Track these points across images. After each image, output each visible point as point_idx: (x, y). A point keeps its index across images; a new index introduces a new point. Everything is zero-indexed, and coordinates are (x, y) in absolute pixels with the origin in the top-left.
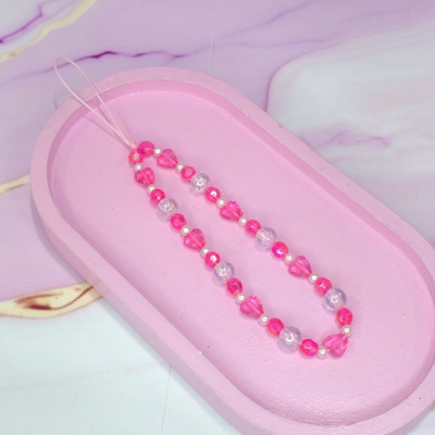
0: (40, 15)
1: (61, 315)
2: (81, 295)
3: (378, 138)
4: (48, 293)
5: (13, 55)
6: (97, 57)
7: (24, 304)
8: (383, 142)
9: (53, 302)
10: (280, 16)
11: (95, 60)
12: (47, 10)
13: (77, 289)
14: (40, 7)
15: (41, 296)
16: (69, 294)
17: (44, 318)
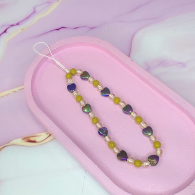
0: (35, 12)
1: (40, 145)
2: (49, 136)
3: (180, 63)
4: (35, 135)
5: (23, 30)
6: (58, 29)
7: (25, 140)
8: (183, 65)
9: (37, 139)
10: (138, 7)
11: (57, 31)
12: (38, 9)
13: (47, 133)
14: (34, 8)
15: (32, 136)
16: (44, 136)
17: (33, 146)
